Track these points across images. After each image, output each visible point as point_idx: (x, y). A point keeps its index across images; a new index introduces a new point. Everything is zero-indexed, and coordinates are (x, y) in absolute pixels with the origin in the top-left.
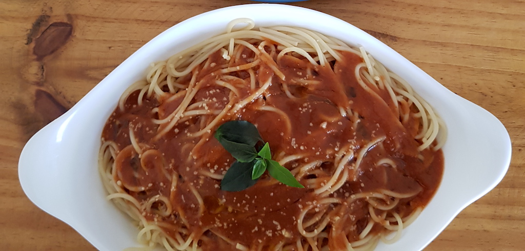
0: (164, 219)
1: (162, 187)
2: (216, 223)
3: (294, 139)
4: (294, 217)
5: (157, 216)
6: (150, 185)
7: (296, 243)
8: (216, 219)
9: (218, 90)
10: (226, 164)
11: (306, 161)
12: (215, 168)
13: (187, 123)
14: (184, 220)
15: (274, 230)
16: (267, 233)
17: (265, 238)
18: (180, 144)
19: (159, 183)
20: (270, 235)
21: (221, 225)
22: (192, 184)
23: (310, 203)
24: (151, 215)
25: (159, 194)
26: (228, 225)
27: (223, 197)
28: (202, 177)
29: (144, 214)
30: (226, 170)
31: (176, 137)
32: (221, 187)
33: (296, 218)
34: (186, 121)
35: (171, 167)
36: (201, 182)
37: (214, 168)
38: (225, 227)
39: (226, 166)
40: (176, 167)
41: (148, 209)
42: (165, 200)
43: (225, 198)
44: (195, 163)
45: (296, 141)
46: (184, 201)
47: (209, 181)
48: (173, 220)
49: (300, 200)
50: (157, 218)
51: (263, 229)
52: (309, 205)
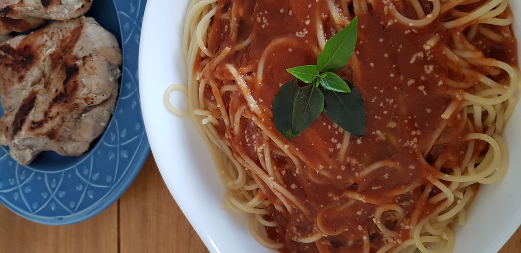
0: (408, 216)
1: (363, 212)
2: (411, 145)
3: (297, 35)
4: (406, 32)
5: (402, 224)
6: (360, 228)
7: (448, 30)
8: (406, 145)
9: (245, 132)
10: (329, 127)
11: (326, 16)
12: (336, 141)
13: (284, 172)
14: (408, 190)
15: (424, 62)
16: (428, 72)
17: (437, 76)
18: (309, 184)
19: (358, 216)
20: (431, 68)
21: (415, 140)
22: (357, 174)
23: (386, 8)
24: (401, 232)
25: (372, 218)
26: (416, 129)
27: (374, 133)
28: (348, 160)
29: (399, 241)
30: (338, 128)
31: (302, 187)
32: (360, 136)
33: (407, 30)
34: (281, 174)
35: (338, 199)
36: (354, 162)
37: (335, 144)
38: (419, 133)
39: (332, 128)
40: (339, 192)
41: (393, 234)
42: (379, 212)
43: (375, 131)
44: (330, 167)
45: (299, 31)
46: (380, 187)
47: (353, 151)
48: (409, 204)
49: (382, 23)
50: (405, 225)
51: (423, 78)
52: (389, 10)
